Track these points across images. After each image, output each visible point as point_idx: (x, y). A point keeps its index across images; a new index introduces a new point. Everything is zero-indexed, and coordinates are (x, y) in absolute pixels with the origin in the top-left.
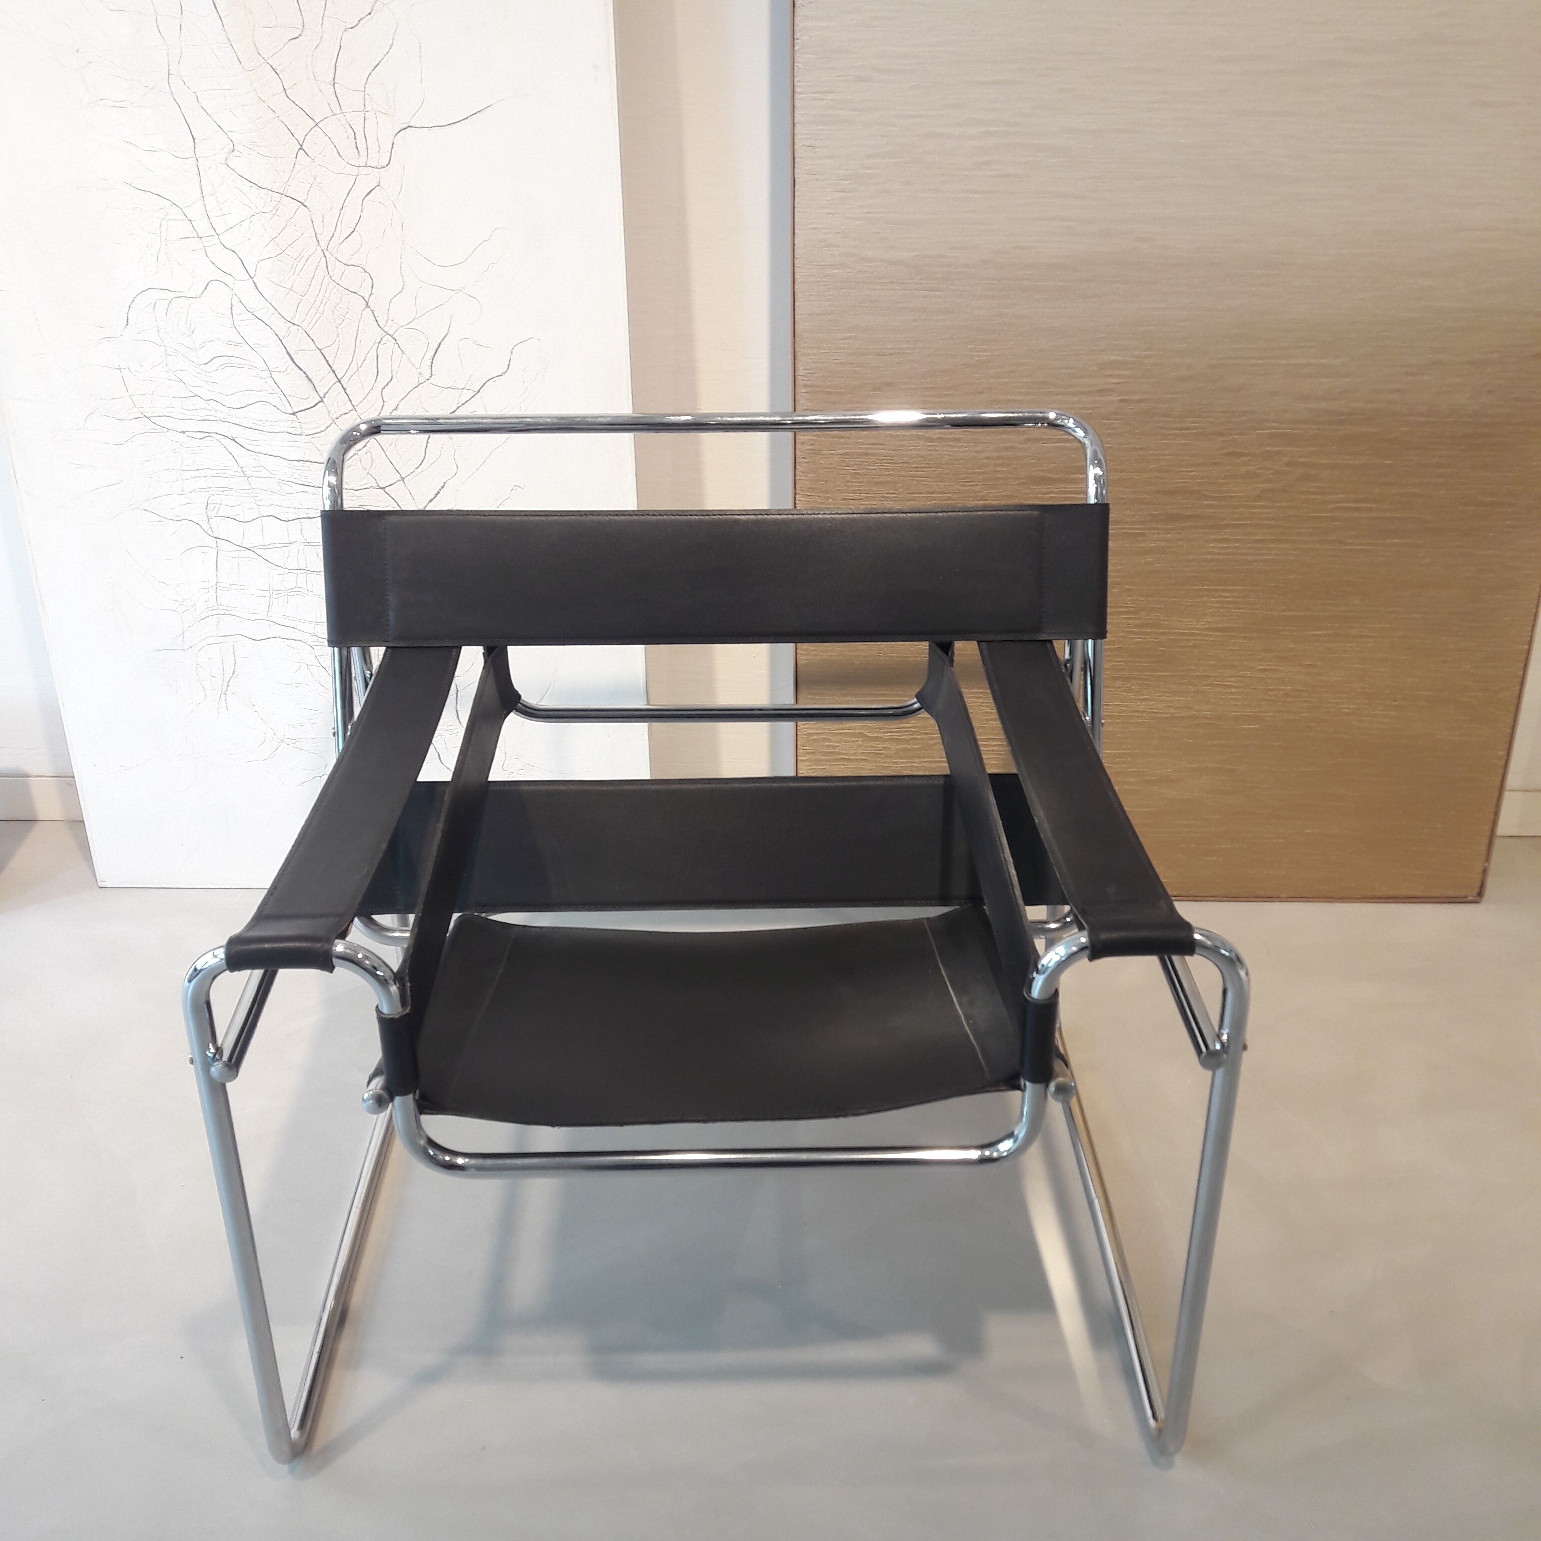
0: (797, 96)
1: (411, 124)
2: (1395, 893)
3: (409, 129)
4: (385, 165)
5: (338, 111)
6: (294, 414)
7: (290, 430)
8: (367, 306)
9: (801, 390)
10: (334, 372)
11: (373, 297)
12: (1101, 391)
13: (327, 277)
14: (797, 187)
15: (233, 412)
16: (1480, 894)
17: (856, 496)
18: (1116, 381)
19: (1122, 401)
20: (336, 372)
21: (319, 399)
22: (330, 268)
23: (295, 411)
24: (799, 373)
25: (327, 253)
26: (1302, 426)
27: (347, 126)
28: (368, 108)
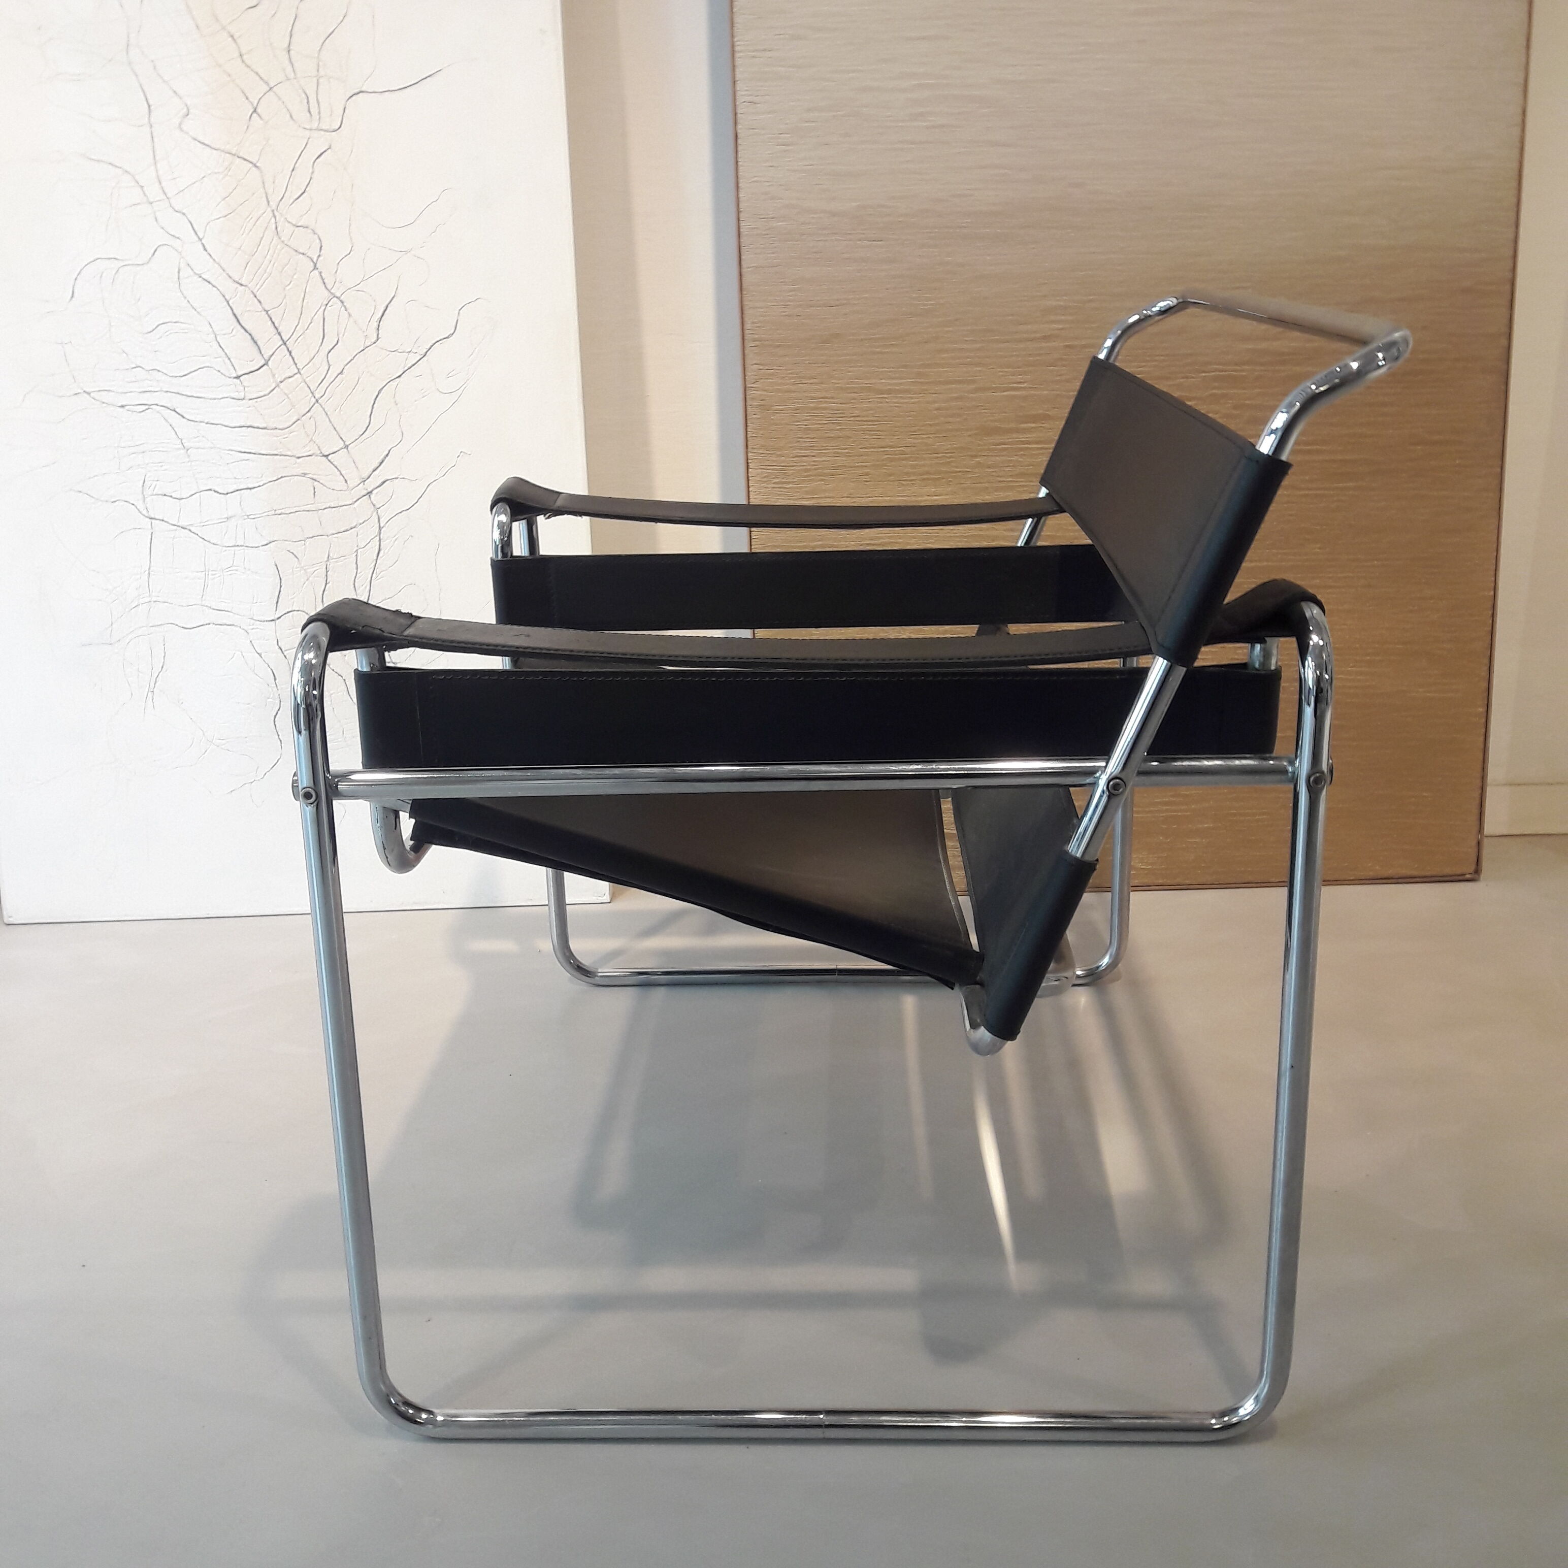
0: (737, 55)
1: (363, 89)
2: (1390, 872)
3: (361, 94)
4: (337, 127)
5: (292, 76)
6: (238, 377)
7: (233, 395)
8: (315, 268)
9: (749, 344)
10: (279, 334)
11: (321, 258)
12: (1046, 338)
13: (276, 238)
14: (739, 141)
15: (175, 380)
16: (1477, 871)
17: (808, 452)
18: (1061, 326)
19: (1067, 346)
20: (282, 334)
21: (263, 362)
22: (279, 229)
23: (240, 373)
24: (748, 326)
25: (276, 214)
26: (1246, 367)
27: (300, 91)
28: (322, 72)
